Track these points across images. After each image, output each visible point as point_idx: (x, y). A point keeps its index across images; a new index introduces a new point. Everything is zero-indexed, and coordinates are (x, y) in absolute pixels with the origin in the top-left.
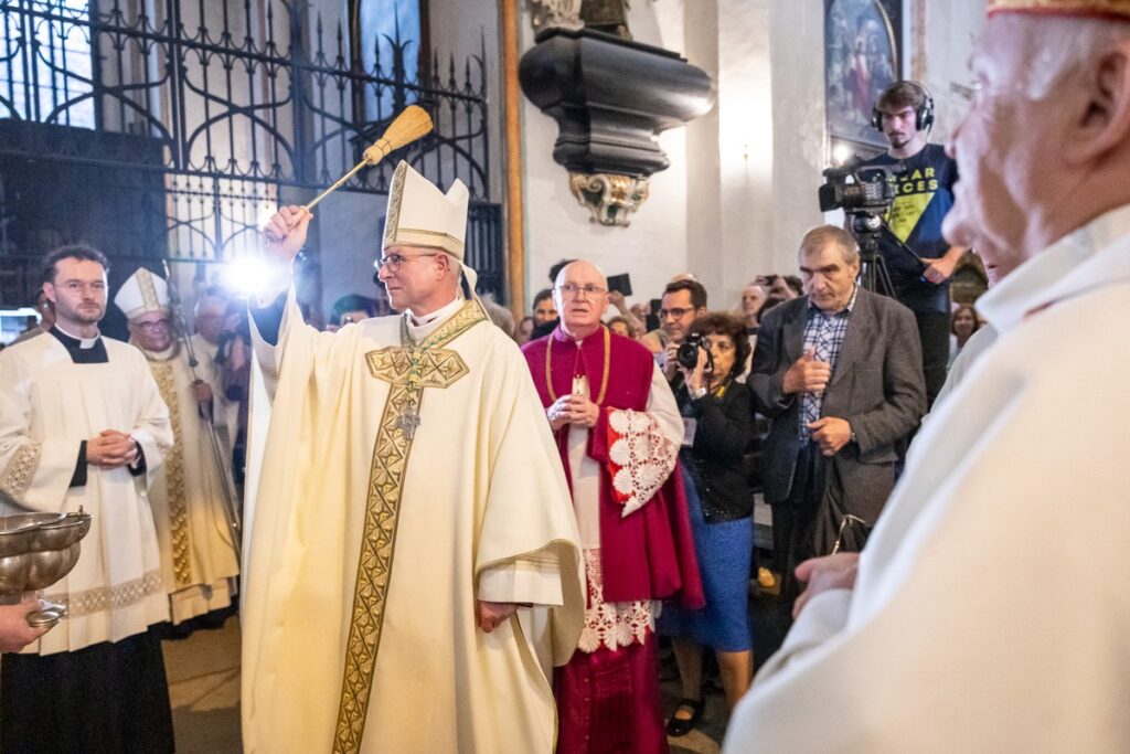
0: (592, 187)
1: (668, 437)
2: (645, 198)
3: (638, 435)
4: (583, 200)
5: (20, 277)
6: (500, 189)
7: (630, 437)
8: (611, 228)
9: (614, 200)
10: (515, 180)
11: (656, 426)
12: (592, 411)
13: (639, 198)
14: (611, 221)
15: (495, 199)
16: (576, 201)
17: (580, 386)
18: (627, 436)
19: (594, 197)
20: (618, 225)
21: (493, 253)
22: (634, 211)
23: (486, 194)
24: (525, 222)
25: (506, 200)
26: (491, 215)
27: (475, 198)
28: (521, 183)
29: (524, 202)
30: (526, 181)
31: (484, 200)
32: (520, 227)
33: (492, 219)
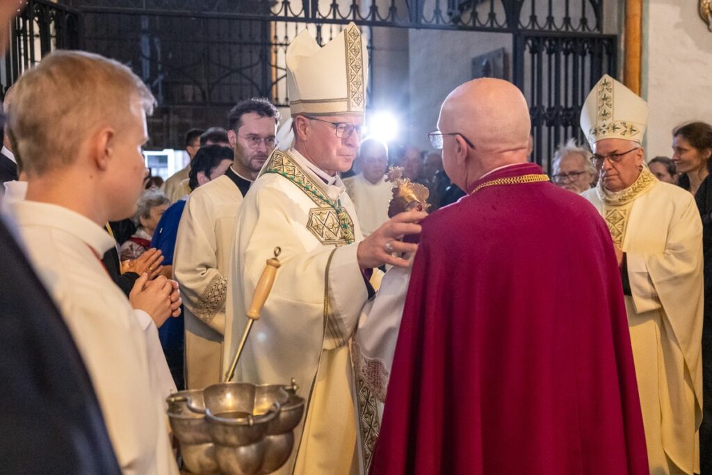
6: (616, 19)
23: (599, 26)
24: (644, 52)
25: (623, 28)
26: (604, 48)
27: (587, 31)
28: (641, 10)
29: (644, 31)
30: (648, 8)
31: (596, 32)
32: (638, 59)
33: (604, 51)
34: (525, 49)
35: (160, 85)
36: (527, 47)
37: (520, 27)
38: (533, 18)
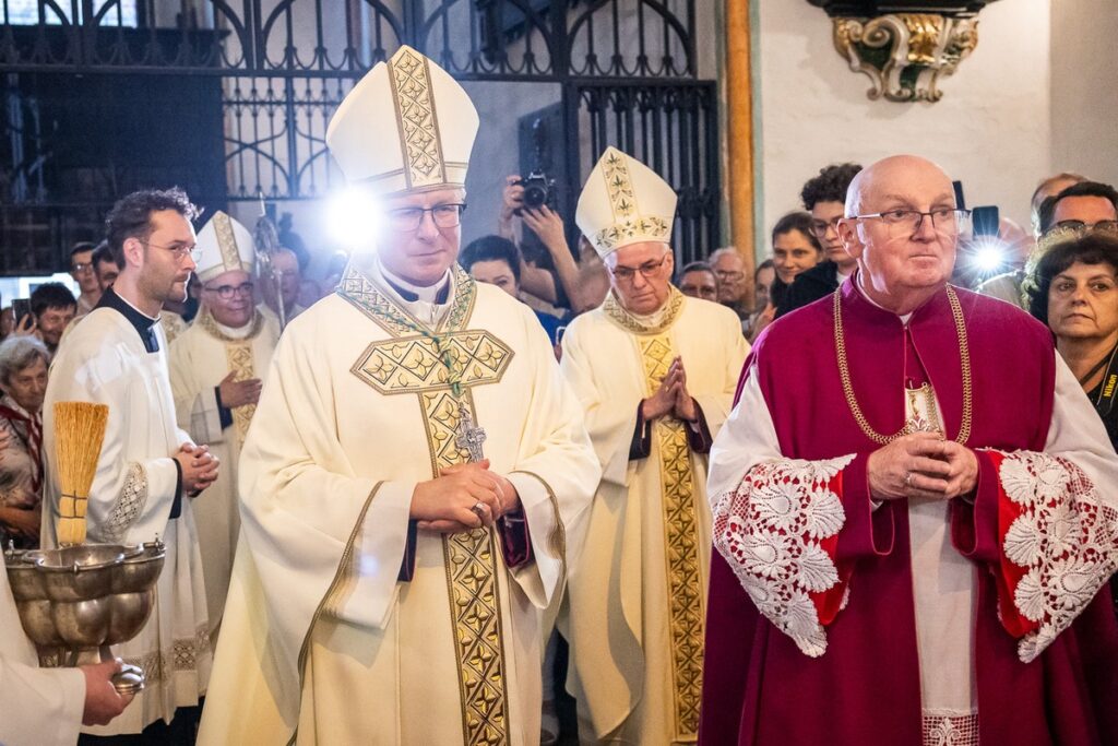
0: (873, 38)
1: (1109, 505)
2: (971, 49)
3: (1053, 504)
4: (856, 62)
5: (53, 232)
6: (713, 57)
7: (1039, 508)
8: (909, 104)
9: (913, 57)
10: (739, 41)
11: (1085, 483)
12: (964, 464)
13: (960, 50)
14: (907, 92)
15: (705, 72)
16: (843, 63)
17: (920, 405)
18: (1033, 508)
19: (875, 56)
20: (920, 99)
21: (702, 160)
22: (950, 73)
23: (691, 67)
24: (756, 105)
25: (724, 72)
26: (699, 100)
27: (672, 75)
28: (749, 45)
29: (754, 74)
30: (758, 39)
31: (687, 76)
32: (747, 116)
33: (700, 105)
34: (579, 105)
35: (40, 170)
36: (583, 101)
37: (571, 73)
38: (591, 59)
